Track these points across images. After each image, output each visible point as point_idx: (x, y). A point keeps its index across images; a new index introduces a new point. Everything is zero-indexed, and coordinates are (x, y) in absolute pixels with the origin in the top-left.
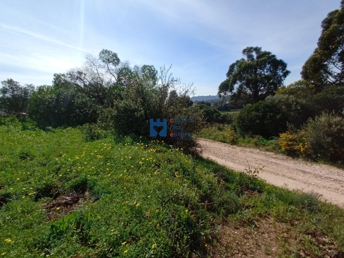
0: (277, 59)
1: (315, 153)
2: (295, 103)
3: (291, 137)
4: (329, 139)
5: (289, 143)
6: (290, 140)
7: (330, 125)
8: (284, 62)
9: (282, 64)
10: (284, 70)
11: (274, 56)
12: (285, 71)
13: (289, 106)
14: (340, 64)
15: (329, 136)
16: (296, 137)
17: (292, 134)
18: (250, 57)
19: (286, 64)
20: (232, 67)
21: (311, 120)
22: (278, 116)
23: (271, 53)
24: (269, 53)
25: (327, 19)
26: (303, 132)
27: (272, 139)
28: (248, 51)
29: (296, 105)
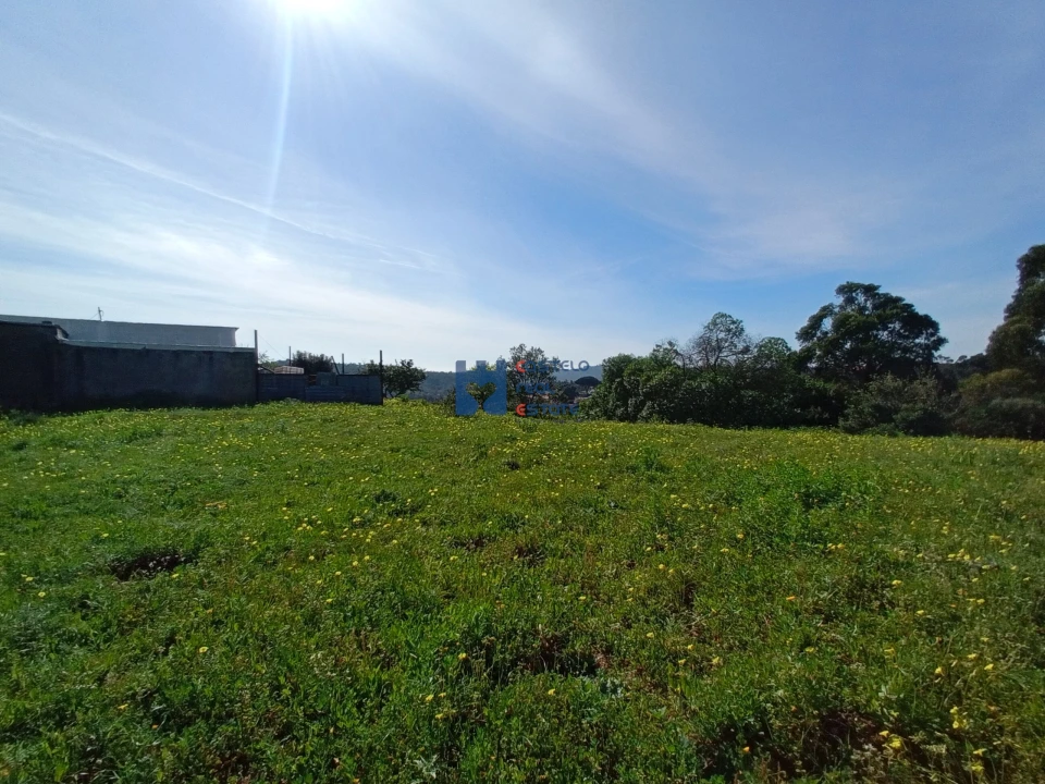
8: (933, 319)
10: (933, 335)
12: (935, 338)
18: (850, 300)
19: (938, 324)
23: (904, 300)
24: (899, 300)
28: (848, 290)
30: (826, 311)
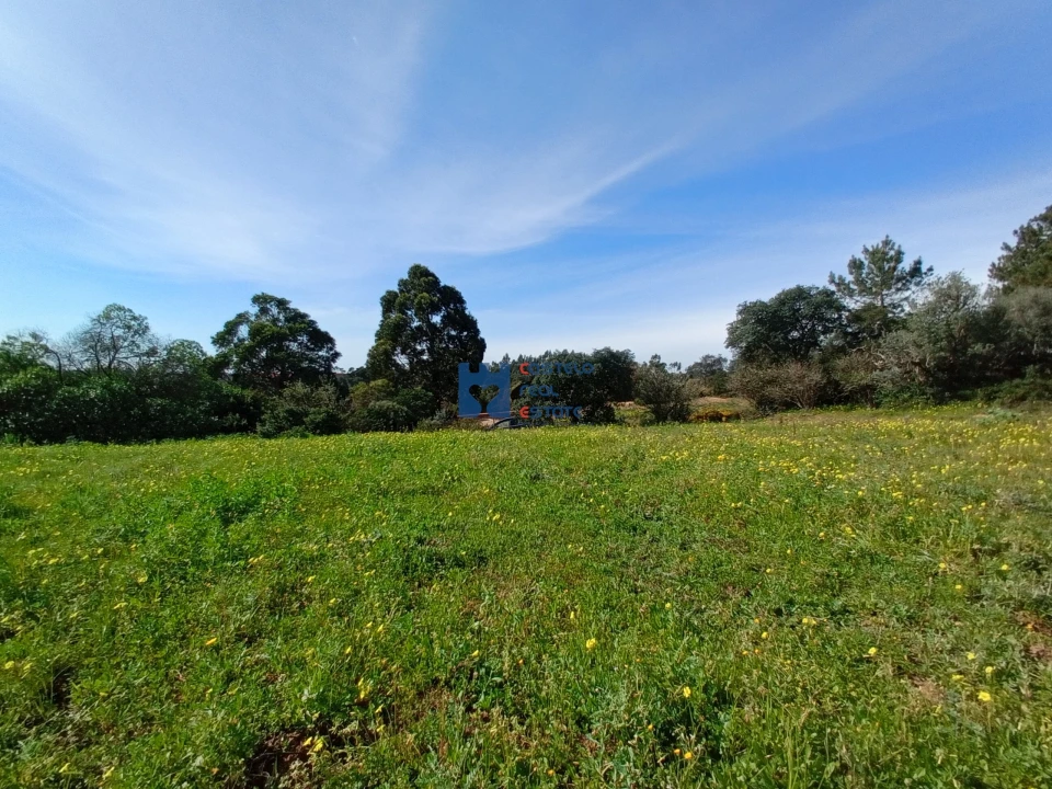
0: (319, 328)
8: (331, 336)
9: (328, 340)
10: (331, 349)
11: (314, 322)
12: (333, 351)
18: (265, 311)
19: (334, 340)
20: (231, 328)
24: (305, 316)
28: (262, 300)
30: (242, 318)
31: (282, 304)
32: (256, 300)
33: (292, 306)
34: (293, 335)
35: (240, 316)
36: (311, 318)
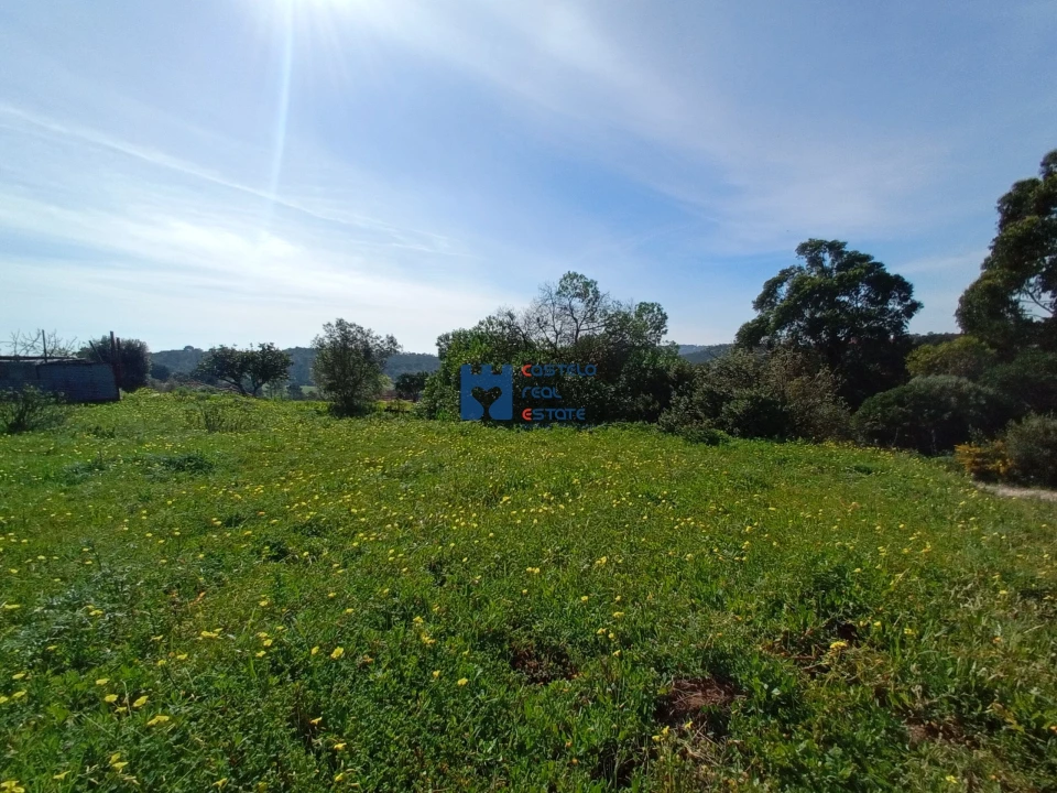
0: (887, 271)
1: (1026, 474)
2: (974, 393)
3: (978, 450)
4: (1047, 453)
5: (978, 460)
6: (978, 456)
7: (1047, 432)
8: (906, 280)
9: (901, 287)
10: (906, 299)
11: (879, 265)
12: (909, 302)
13: (962, 397)
14: (1047, 297)
15: (1046, 446)
16: (988, 450)
17: (979, 446)
18: (815, 261)
19: (911, 286)
20: (772, 287)
21: (1014, 423)
22: (946, 416)
23: (873, 258)
24: (867, 258)
25: (1010, 194)
26: (999, 443)
27: (944, 454)
28: (812, 249)
29: (976, 397)
30: (785, 275)
31: (835, 248)
32: (803, 249)
33: (849, 248)
34: (849, 286)
35: (783, 272)
36: (876, 260)
